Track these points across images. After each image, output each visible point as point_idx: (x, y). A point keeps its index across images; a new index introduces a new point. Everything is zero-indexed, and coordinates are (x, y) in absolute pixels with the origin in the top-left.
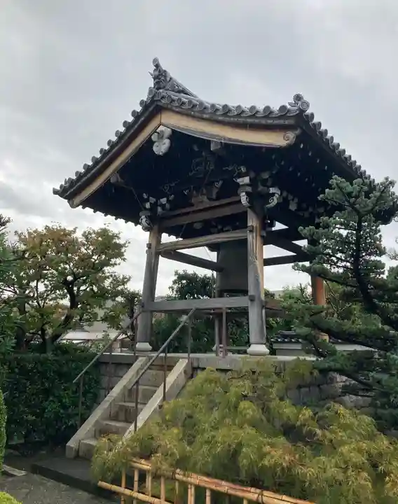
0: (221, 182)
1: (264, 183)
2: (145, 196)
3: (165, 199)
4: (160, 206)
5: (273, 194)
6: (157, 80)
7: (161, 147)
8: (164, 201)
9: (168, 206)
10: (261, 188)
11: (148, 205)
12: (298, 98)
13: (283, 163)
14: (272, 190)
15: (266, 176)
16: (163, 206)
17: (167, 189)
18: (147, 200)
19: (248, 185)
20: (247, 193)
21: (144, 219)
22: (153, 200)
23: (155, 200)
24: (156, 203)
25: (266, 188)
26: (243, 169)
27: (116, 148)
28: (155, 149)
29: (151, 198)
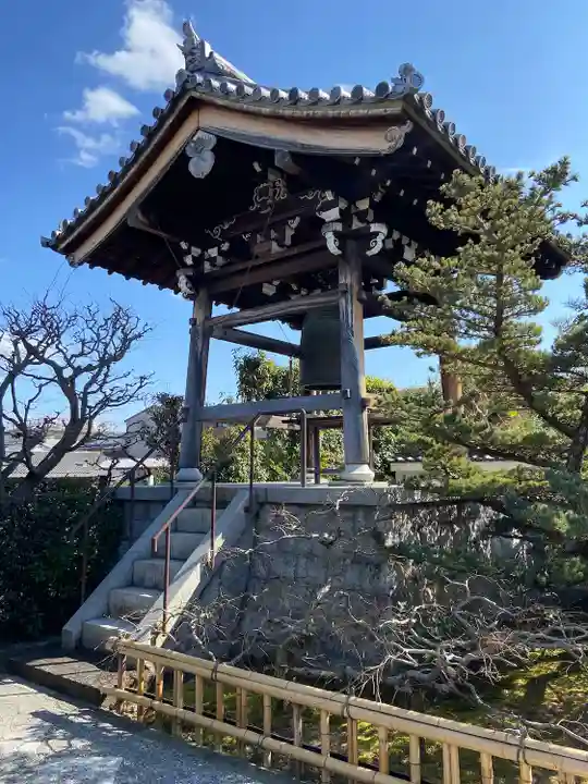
0: (298, 219)
1: (362, 216)
2: (184, 246)
3: (216, 249)
4: (207, 260)
5: (376, 234)
6: (190, 58)
7: (201, 166)
8: (213, 252)
9: (220, 261)
10: (356, 224)
11: (189, 261)
12: (406, 70)
13: (388, 183)
14: (374, 228)
15: (364, 205)
16: (212, 260)
17: (216, 233)
18: (188, 252)
19: (337, 221)
20: (336, 234)
21: (183, 282)
22: (196, 251)
23: (199, 251)
24: (202, 255)
25: (364, 225)
26: (329, 196)
27: (133, 170)
28: (192, 168)
29: (193, 248)
